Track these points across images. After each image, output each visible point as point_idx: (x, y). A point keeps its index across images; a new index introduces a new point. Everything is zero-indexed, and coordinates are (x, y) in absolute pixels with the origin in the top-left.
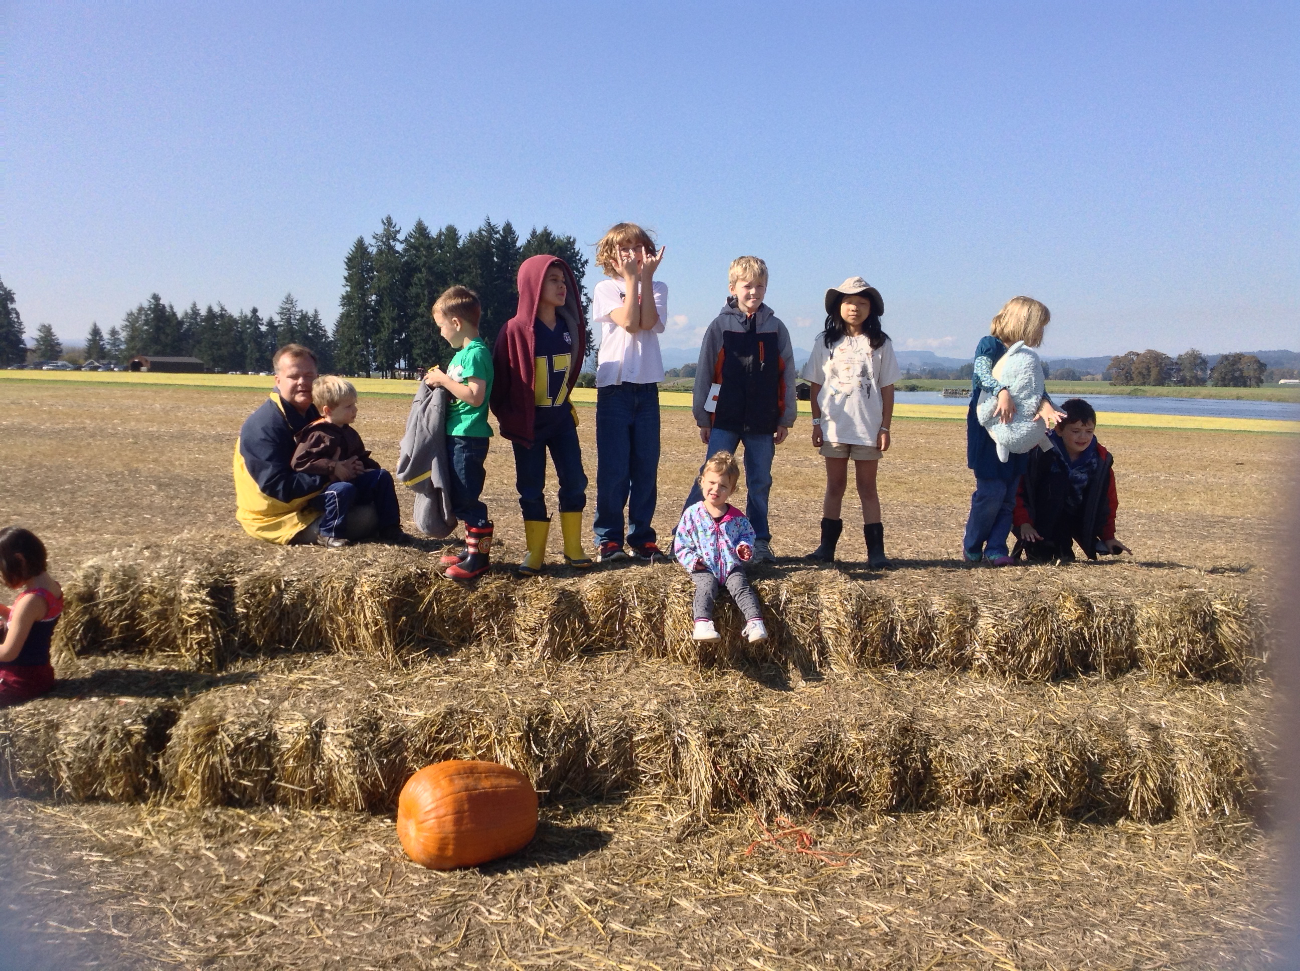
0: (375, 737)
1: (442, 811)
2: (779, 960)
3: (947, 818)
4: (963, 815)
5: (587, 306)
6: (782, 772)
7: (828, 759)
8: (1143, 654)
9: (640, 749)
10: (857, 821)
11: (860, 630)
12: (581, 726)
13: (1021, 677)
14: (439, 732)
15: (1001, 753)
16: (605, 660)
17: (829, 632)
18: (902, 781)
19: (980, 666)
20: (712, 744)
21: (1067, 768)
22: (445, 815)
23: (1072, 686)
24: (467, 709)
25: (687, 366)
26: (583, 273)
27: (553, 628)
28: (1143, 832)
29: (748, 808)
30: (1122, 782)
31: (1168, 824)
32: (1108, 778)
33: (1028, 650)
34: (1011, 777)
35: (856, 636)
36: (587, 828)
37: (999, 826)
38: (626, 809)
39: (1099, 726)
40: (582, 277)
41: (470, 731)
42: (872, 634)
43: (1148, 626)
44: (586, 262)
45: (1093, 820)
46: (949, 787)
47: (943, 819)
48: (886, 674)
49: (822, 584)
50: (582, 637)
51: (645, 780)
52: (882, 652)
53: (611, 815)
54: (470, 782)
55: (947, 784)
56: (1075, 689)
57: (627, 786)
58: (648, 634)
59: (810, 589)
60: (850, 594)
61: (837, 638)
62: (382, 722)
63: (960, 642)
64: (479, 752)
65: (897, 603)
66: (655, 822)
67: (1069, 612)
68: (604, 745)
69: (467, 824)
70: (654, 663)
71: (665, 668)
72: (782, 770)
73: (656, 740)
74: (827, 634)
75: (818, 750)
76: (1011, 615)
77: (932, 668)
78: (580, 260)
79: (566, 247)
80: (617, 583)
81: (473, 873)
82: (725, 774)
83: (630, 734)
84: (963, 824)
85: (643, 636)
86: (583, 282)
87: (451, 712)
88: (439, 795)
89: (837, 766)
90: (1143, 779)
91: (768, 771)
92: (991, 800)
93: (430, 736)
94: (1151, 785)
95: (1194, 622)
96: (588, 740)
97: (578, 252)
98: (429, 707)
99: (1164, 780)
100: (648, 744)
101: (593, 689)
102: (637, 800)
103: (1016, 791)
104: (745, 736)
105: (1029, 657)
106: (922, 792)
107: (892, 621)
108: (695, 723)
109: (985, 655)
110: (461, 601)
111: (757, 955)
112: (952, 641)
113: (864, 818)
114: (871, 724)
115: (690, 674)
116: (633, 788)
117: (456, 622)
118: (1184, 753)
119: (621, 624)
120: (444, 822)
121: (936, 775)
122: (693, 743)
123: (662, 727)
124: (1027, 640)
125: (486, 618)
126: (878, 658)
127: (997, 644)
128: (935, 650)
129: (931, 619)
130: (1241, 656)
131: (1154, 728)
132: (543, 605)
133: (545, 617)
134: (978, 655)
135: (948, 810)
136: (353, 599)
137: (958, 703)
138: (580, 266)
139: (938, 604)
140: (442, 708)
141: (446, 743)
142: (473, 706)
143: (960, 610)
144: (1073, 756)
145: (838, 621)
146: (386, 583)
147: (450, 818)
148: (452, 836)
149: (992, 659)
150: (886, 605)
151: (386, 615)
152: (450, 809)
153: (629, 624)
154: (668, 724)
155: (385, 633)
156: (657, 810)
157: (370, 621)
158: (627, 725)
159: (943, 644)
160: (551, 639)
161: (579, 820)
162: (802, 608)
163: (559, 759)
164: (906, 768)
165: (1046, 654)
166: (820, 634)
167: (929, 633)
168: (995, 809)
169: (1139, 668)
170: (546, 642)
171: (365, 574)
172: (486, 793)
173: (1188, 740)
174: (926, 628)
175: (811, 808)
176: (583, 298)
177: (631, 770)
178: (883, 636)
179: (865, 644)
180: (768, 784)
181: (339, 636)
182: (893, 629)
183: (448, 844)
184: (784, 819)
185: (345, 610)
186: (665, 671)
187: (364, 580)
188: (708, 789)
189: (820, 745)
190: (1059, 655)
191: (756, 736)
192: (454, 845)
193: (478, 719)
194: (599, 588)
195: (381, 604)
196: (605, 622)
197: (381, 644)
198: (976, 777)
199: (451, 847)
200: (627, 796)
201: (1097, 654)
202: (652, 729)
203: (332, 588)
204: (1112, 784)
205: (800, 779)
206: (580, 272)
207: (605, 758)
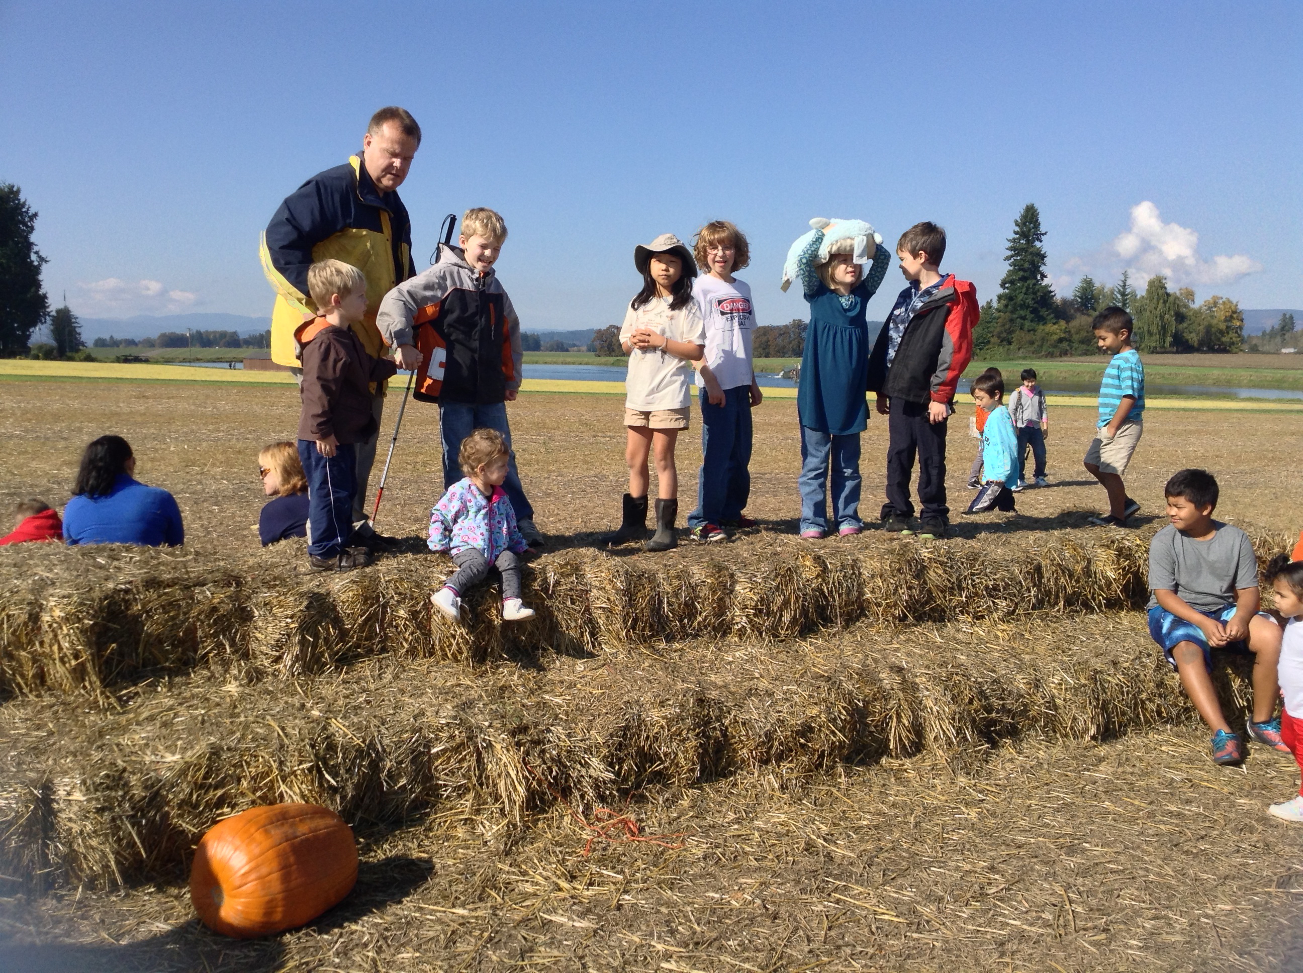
0: (126, 793)
1: (264, 870)
2: (690, 957)
3: (745, 781)
4: (759, 776)
5: (39, 265)
6: (595, 762)
7: (636, 742)
8: (869, 603)
9: (440, 761)
10: (667, 800)
11: (631, 606)
12: (372, 746)
13: (775, 636)
14: (206, 777)
15: (785, 711)
16: (366, 668)
17: (600, 611)
18: (706, 751)
19: (739, 630)
20: (519, 744)
21: (843, 717)
22: (270, 874)
23: (816, 639)
24: (233, 745)
25: (163, 335)
26: (32, 228)
27: (304, 638)
28: (905, 767)
29: (560, 805)
30: (883, 723)
31: (919, 756)
32: (872, 721)
33: (781, 610)
34: (797, 732)
35: (628, 614)
36: (397, 858)
37: (794, 782)
38: (430, 829)
39: (857, 674)
40: (31, 232)
41: (243, 771)
42: (642, 610)
43: (873, 577)
44: (35, 215)
45: (861, 763)
46: (744, 751)
47: (742, 783)
48: (657, 648)
49: (585, 563)
50: (337, 644)
51: (446, 794)
52: (651, 626)
53: (417, 838)
54: (286, 829)
55: (743, 748)
56: (820, 642)
57: (426, 804)
58: (412, 633)
59: (577, 569)
60: (618, 571)
61: (608, 617)
62: (126, 775)
63: (721, 608)
64: (259, 794)
65: (661, 576)
66: (468, 838)
67: (809, 571)
68: (401, 762)
69: (296, 879)
70: (422, 664)
71: (435, 669)
72: (593, 759)
73: (457, 749)
74: (598, 614)
75: (625, 734)
76: (764, 578)
77: (695, 636)
78: (27, 212)
79: (9, 197)
80: (375, 580)
81: (307, 934)
82: (538, 772)
83: (428, 745)
84: (762, 785)
85: (407, 635)
86: (33, 238)
87: (215, 752)
88: (257, 851)
89: (644, 747)
90: (899, 716)
91: (580, 763)
92: (780, 758)
93: (195, 783)
94: (906, 723)
95: (910, 570)
96: (382, 760)
97: (24, 203)
98: (184, 750)
99: (916, 717)
100: (448, 754)
101: (368, 702)
102: (441, 817)
103: (802, 745)
104: (549, 731)
105: (781, 616)
106: (721, 759)
107: (659, 595)
108: (497, 724)
109: (744, 618)
110: (181, 617)
111: (667, 957)
112: (714, 608)
113: (674, 795)
114: (668, 700)
115: (464, 671)
116: (433, 806)
117: (177, 643)
118: (928, 690)
119: (381, 626)
120: (270, 881)
121: (733, 741)
122: (498, 746)
123: (464, 734)
124: (780, 600)
125: (216, 635)
126: (648, 633)
127: (755, 608)
128: (700, 619)
129: (693, 588)
130: (945, 597)
131: (900, 670)
132: (289, 612)
133: (292, 626)
134: (737, 619)
135: (745, 773)
136: (40, 628)
137: (729, 667)
138: (27, 219)
139: (699, 574)
140: (201, 747)
141: (216, 788)
142: (239, 741)
143: (719, 577)
144: (845, 705)
145: (609, 599)
146: (85, 604)
147: (275, 876)
148: (280, 896)
149: (750, 621)
150: (652, 579)
151: (88, 644)
152: (275, 865)
153: (390, 624)
154: (470, 729)
155: (89, 666)
156: (464, 824)
157: (69, 653)
158: (425, 738)
159: (704, 612)
160: (301, 651)
161: (384, 852)
162: (571, 590)
163: (357, 787)
164: (708, 738)
165: (795, 611)
166: (590, 614)
167: (693, 603)
168: (785, 766)
169: (866, 616)
170: (297, 655)
171: (52, 595)
172: (307, 839)
173: (931, 678)
174: (691, 598)
175: (624, 793)
176: (34, 257)
177: (431, 785)
178: (652, 611)
179: (635, 620)
180: (582, 776)
181: (23, 676)
182: (661, 602)
183: (276, 907)
184: (599, 809)
185: (31, 642)
186: (436, 672)
187: (53, 604)
188: (521, 790)
189: (627, 728)
190: (804, 612)
191: (559, 728)
192: (284, 906)
193: (251, 755)
194: (355, 587)
195: (83, 631)
196: (362, 627)
197: (83, 680)
198: (769, 736)
199: (280, 909)
200: (428, 815)
201: (833, 606)
202: (452, 737)
203: (9, 616)
204: (875, 727)
205: (611, 765)
206: (27, 226)
207: (402, 777)
